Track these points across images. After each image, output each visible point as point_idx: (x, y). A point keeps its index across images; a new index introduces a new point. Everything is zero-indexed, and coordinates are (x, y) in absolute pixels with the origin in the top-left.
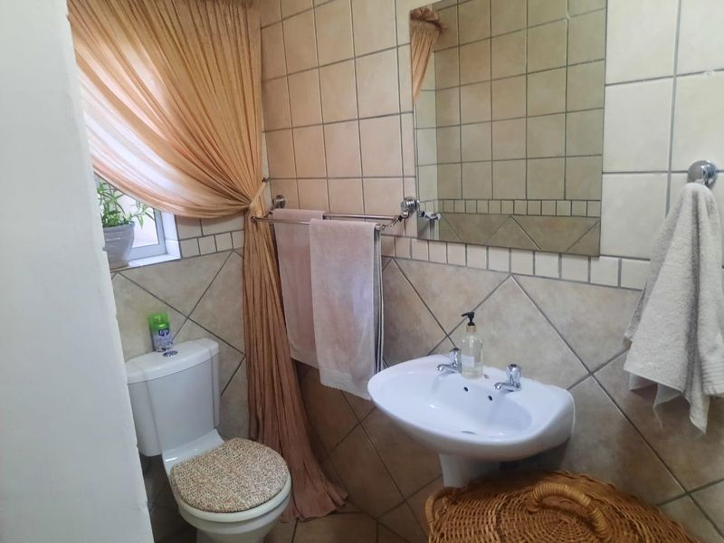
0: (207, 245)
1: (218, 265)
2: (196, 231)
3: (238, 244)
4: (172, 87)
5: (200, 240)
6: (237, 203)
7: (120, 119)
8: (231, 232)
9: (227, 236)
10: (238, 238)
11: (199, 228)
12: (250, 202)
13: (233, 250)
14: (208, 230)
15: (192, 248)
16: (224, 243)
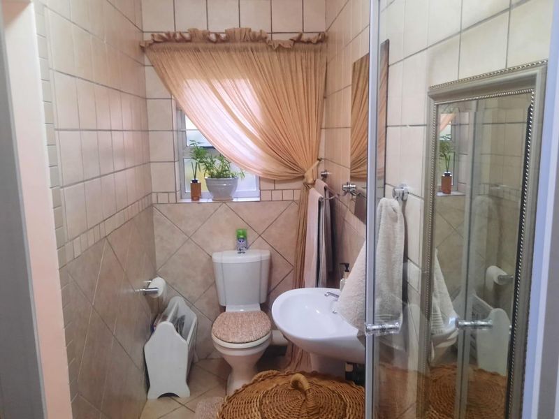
0: (277, 195)
1: (282, 209)
2: (271, 186)
3: (297, 198)
4: (266, 111)
5: (273, 192)
6: (295, 172)
7: (233, 121)
8: (293, 190)
9: (290, 191)
10: (298, 193)
11: (273, 185)
12: (305, 172)
13: (293, 201)
14: (278, 186)
15: (266, 196)
16: (288, 196)
